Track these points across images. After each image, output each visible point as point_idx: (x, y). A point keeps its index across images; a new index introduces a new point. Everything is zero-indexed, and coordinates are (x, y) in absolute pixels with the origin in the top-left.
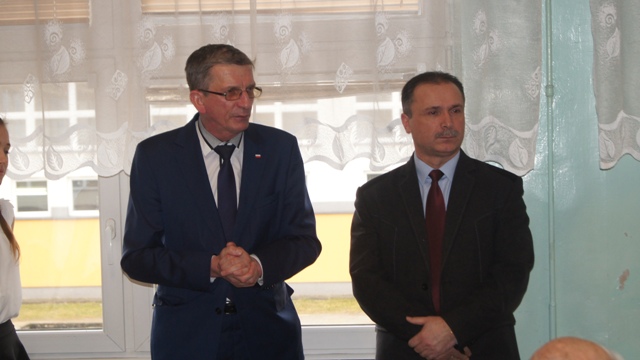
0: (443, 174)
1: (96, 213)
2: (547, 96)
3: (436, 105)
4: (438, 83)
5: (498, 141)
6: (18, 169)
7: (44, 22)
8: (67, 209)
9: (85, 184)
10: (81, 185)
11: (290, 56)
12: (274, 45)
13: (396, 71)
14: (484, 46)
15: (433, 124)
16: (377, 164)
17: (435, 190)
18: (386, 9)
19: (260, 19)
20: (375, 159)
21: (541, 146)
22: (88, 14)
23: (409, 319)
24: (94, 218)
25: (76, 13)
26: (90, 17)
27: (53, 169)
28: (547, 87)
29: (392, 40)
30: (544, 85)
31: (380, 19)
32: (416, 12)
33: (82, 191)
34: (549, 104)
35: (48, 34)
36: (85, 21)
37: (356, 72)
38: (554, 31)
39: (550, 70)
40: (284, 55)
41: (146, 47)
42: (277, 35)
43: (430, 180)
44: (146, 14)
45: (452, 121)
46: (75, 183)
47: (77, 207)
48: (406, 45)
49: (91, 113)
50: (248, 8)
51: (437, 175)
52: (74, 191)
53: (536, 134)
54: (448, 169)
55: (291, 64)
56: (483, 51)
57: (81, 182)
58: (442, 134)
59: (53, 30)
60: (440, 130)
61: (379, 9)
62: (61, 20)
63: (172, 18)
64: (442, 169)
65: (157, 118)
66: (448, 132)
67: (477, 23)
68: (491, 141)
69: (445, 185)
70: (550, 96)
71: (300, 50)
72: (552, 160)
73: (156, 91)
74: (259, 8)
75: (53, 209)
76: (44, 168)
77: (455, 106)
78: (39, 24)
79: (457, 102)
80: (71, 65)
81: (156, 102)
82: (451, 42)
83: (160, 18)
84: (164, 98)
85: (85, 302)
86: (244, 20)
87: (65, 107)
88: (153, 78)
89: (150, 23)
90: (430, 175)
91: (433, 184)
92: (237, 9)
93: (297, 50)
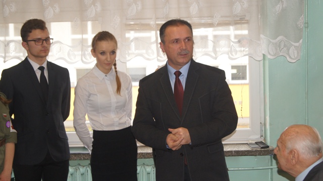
0: (181, 73)
2: (305, 27)
3: (177, 38)
4: (177, 26)
6: (71, 59)
11: (194, 10)
12: (188, 5)
14: (279, 5)
15: (175, 48)
17: (178, 82)
20: (232, 55)
29: (240, 3)
34: (306, 31)
40: (191, 9)
41: (129, 5)
42: (189, 1)
43: (175, 76)
45: (186, 46)
48: (246, 5)
51: (178, 74)
54: (184, 70)
55: (194, 13)
56: (278, 7)
58: (180, 53)
60: (180, 51)
64: (181, 70)
66: (184, 52)
68: (282, 47)
69: (183, 79)
70: (307, 27)
77: (187, 38)
79: (188, 35)
80: (96, 13)
90: (175, 74)
91: (176, 78)
93: (197, 7)
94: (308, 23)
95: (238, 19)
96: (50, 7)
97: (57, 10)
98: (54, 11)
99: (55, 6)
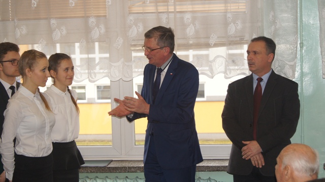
0: (263, 80)
1: (109, 101)
2: (300, 47)
5: (280, 66)
6: (77, 78)
7: (88, 17)
8: (94, 99)
9: (102, 88)
10: (100, 88)
11: (190, 31)
12: (184, 26)
13: (236, 37)
14: (273, 26)
16: (228, 76)
18: (232, 11)
19: (178, 15)
20: (227, 74)
21: (298, 69)
22: (106, 13)
23: (243, 142)
24: (108, 103)
25: (102, 13)
26: (107, 15)
27: (92, 78)
28: (300, 44)
29: (234, 24)
30: (299, 42)
31: (229, 15)
32: (245, 12)
33: (102, 91)
34: (301, 51)
35: (90, 22)
36: (105, 16)
37: (218, 37)
38: (304, 20)
39: (302, 36)
40: (188, 30)
41: (130, 27)
42: (185, 22)
43: (257, 82)
44: (130, 13)
46: (98, 87)
47: (99, 98)
48: (240, 26)
49: (107, 55)
50: (173, 11)
51: (260, 80)
52: (98, 91)
53: (295, 63)
54: (265, 77)
55: (191, 34)
56: (273, 28)
57: (101, 86)
59: (92, 20)
61: (229, 11)
62: (95, 16)
63: (141, 15)
64: (262, 77)
65: (135, 57)
67: (271, 16)
68: (277, 66)
69: (263, 85)
70: (301, 47)
71: (195, 28)
72: (302, 74)
73: (135, 45)
74: (177, 10)
75: (88, 99)
76: (88, 78)
78: (86, 18)
80: (99, 35)
81: (134, 50)
82: (260, 24)
83: (136, 15)
84: (138, 49)
85: (102, 141)
86: (171, 16)
87: (94, 53)
88: (133, 40)
89: (131, 17)
90: (257, 79)
92: (169, 11)
93: (194, 28)
94: (302, 43)
95: (238, 39)
96: (57, 30)
97: (64, 32)
98: (61, 33)
99: (62, 28)
